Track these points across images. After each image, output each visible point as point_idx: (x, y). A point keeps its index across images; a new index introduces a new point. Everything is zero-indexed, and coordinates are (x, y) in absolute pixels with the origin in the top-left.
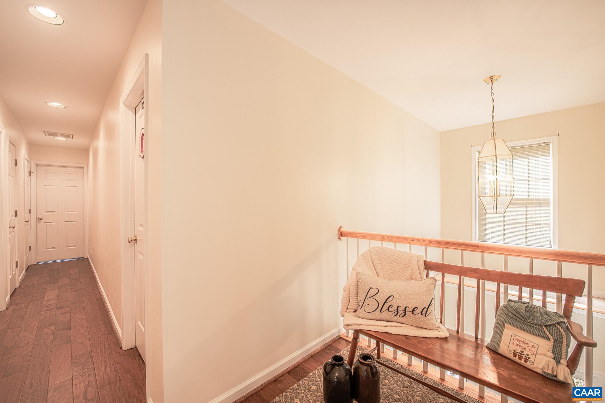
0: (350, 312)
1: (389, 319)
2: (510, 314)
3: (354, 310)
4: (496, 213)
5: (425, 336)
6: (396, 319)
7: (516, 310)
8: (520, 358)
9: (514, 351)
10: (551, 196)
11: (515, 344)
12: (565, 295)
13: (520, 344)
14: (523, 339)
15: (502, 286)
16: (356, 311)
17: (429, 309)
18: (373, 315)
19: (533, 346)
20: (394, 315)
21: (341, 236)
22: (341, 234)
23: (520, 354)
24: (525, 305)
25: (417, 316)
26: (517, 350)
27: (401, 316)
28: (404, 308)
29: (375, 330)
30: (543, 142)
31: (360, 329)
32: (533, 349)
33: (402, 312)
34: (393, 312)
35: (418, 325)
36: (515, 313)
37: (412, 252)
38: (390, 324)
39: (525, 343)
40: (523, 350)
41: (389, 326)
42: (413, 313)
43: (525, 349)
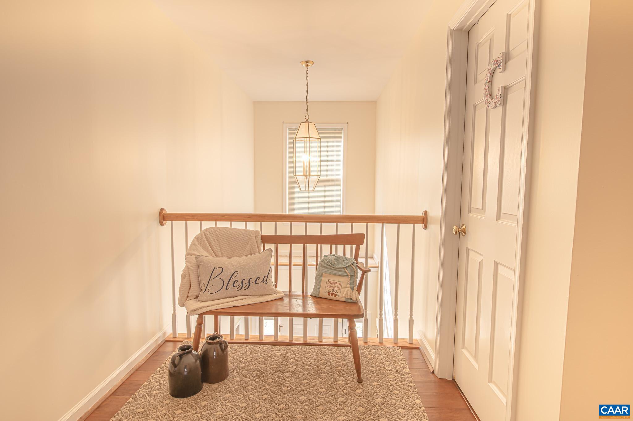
0: (191, 299)
1: (234, 295)
2: (326, 265)
3: (195, 297)
4: (308, 191)
5: (267, 300)
6: (241, 292)
7: (329, 261)
8: (332, 295)
9: (329, 291)
10: (341, 176)
11: (329, 286)
12: (355, 245)
13: (332, 285)
14: (333, 281)
15: (319, 245)
16: (197, 297)
17: (268, 277)
18: (219, 295)
19: (339, 284)
20: (238, 289)
21: (164, 220)
22: (163, 217)
23: (332, 292)
24: (335, 256)
25: (259, 285)
26: (330, 290)
27: (245, 289)
28: (248, 280)
29: (223, 308)
30: (337, 128)
31: (207, 311)
32: (340, 286)
33: (246, 284)
34: (238, 287)
35: (260, 294)
36: (329, 264)
37: (248, 229)
38: (236, 298)
39: (335, 283)
40: (334, 289)
41: (235, 301)
42: (256, 283)
43: (335, 287)
